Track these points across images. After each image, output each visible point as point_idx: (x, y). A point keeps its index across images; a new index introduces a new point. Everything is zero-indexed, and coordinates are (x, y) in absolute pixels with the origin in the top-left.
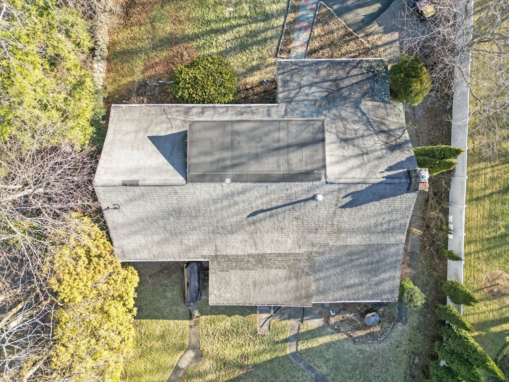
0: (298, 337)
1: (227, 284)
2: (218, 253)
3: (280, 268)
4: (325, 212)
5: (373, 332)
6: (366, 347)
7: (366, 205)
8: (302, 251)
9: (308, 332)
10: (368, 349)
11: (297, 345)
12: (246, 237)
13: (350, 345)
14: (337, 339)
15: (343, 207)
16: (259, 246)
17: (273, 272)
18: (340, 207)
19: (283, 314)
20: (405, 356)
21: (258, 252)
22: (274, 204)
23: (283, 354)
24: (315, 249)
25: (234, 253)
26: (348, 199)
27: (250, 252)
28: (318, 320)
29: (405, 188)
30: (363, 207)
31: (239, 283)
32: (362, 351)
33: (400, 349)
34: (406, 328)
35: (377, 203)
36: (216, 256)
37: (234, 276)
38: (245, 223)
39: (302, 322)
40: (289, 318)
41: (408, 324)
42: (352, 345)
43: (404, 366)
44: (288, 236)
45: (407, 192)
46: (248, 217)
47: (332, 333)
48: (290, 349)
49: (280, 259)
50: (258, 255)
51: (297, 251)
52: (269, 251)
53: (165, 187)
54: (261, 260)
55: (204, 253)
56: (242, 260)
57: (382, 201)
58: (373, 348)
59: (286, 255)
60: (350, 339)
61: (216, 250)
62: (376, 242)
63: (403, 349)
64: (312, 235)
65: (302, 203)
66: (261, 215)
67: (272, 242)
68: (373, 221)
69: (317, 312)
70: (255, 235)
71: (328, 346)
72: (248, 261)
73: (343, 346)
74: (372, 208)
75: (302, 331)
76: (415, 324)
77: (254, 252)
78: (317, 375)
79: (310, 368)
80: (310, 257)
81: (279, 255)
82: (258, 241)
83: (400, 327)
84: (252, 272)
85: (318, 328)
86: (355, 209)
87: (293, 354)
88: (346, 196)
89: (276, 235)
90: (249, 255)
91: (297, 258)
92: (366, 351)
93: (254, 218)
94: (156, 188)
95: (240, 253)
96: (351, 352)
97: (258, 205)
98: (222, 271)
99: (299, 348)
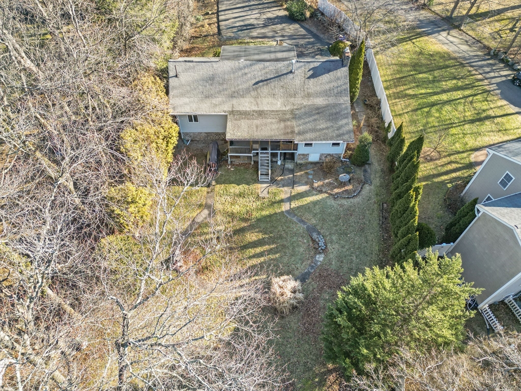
0: (291, 199)
1: (239, 127)
2: (234, 109)
3: (273, 118)
4: (299, 82)
5: (347, 190)
6: (344, 202)
7: (322, 76)
8: (287, 108)
9: (299, 194)
10: (346, 203)
11: (290, 204)
12: (252, 100)
13: (331, 202)
14: (321, 198)
15: (309, 78)
16: (259, 106)
17: (269, 120)
18: (307, 78)
19: (279, 184)
20: (376, 205)
21: (259, 109)
22: (269, 77)
23: (280, 211)
24: (295, 107)
25: (244, 109)
26: (311, 72)
27: (254, 109)
28: (305, 187)
29: (341, 65)
30: (320, 78)
31: (246, 126)
32: (341, 206)
33: (370, 202)
34: (372, 187)
35: (327, 75)
36: (233, 111)
37: (244, 123)
38: (251, 89)
39: (293, 188)
40: (283, 186)
41: (373, 185)
42: (333, 201)
43: (376, 212)
44: (278, 100)
45: (343, 67)
46: (254, 85)
47: (317, 194)
48: (285, 207)
49: (273, 113)
50: (259, 111)
51: (284, 109)
52: (266, 109)
53: (207, 63)
54: (261, 114)
55: (225, 109)
56: (249, 114)
57: (330, 74)
58: (349, 202)
59: (277, 111)
60: (331, 197)
61: (233, 107)
62: (332, 102)
63: (373, 201)
64: (293, 99)
65: (285, 76)
66: (261, 84)
67: (268, 103)
68: (327, 87)
69: (304, 182)
70: (257, 99)
71: (315, 203)
72: (253, 115)
73: (326, 202)
74: (325, 78)
75: (293, 194)
76: (378, 184)
77: (256, 109)
78: (308, 227)
79: (302, 221)
80: (292, 111)
81: (273, 111)
82: (259, 102)
83: (367, 187)
84: (255, 121)
85: (305, 191)
86: (316, 79)
87: (287, 212)
88: (309, 71)
89: (270, 100)
90: (253, 111)
91: (284, 112)
92: (345, 205)
93: (257, 86)
94: (202, 63)
95: (248, 109)
96: (334, 206)
97: (260, 76)
98: (236, 120)
99: (292, 207)
